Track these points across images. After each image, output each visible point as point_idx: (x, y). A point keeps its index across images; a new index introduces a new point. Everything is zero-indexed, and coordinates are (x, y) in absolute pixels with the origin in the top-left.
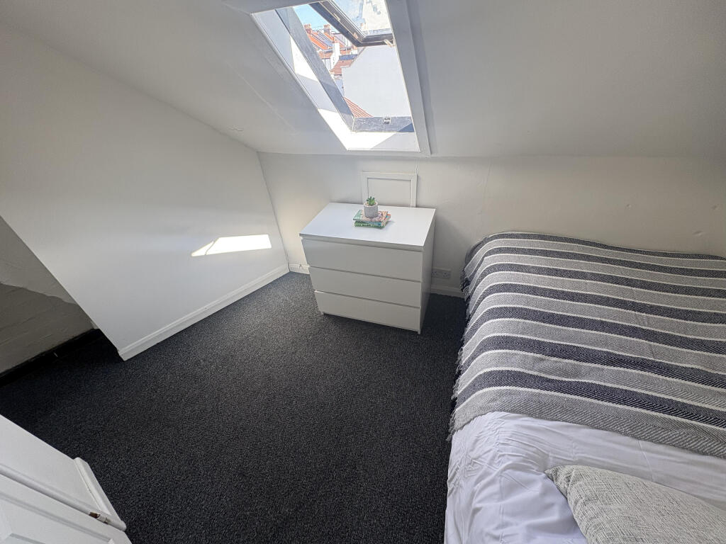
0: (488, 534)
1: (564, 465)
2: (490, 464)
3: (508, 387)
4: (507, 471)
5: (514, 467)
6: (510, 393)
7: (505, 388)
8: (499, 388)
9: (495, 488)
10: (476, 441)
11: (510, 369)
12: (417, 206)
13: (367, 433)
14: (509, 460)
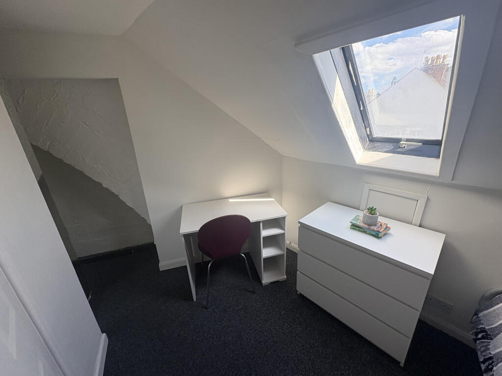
12: (420, 226)
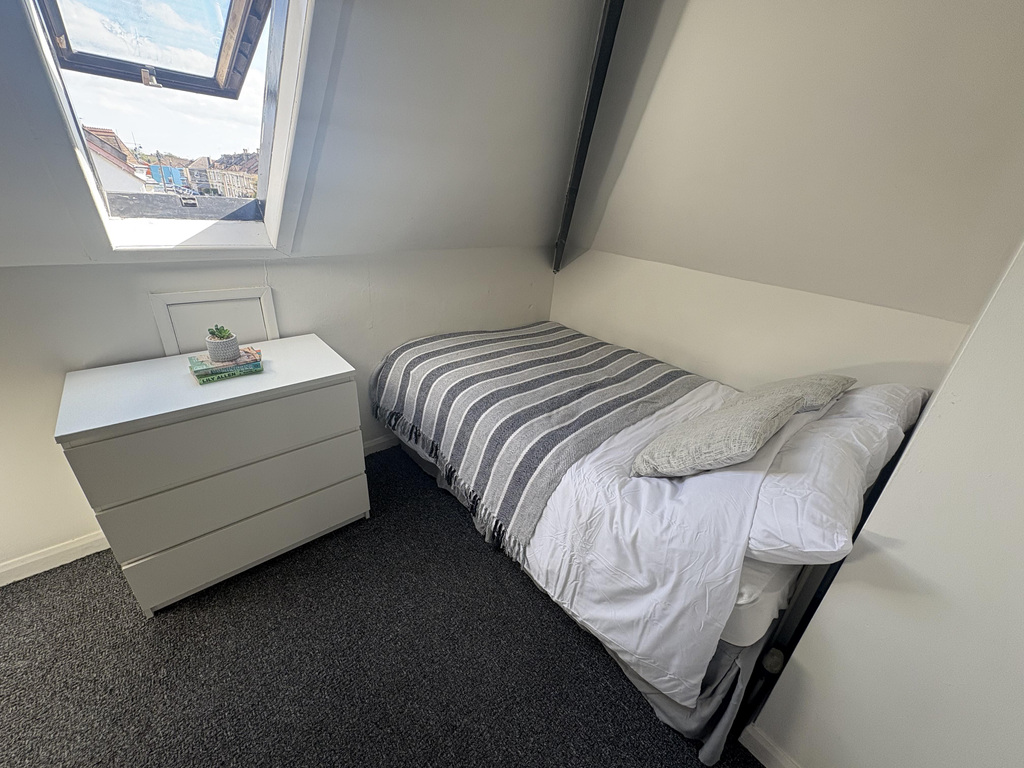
0: (662, 533)
1: (633, 463)
2: (608, 501)
3: (556, 448)
4: (622, 492)
5: (621, 487)
6: (562, 450)
7: (554, 450)
8: (550, 454)
9: (629, 509)
10: (578, 505)
11: (542, 435)
12: (281, 337)
13: (424, 677)
14: (614, 485)
